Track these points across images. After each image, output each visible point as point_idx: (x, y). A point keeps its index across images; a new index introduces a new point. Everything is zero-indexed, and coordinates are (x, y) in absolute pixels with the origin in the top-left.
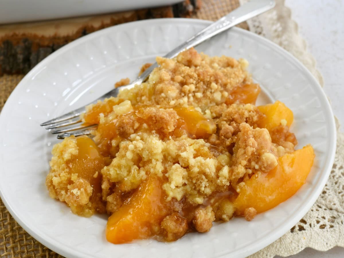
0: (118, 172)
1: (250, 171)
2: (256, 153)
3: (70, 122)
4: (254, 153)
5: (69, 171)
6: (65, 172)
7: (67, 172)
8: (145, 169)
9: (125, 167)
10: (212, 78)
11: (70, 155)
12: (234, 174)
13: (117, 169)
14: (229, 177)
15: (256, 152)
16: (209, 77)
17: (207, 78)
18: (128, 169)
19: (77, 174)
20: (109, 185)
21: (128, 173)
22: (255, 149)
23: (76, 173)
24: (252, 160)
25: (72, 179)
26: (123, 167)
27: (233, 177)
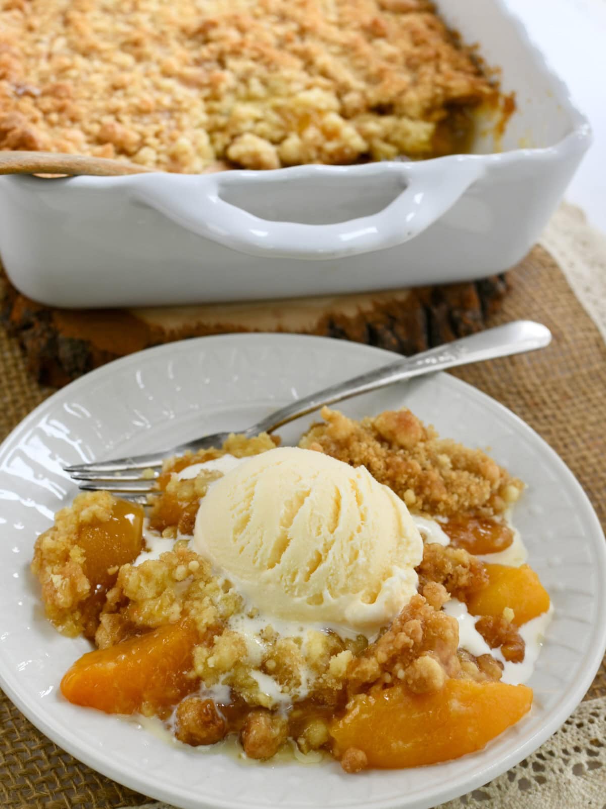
0: (142, 585)
1: (388, 678)
2: (411, 651)
3: (117, 476)
4: (409, 649)
5: (74, 541)
6: (68, 538)
7: (71, 540)
8: (184, 606)
9: (157, 583)
10: (412, 481)
11: (91, 515)
12: (357, 669)
13: (143, 578)
14: (347, 672)
15: (413, 648)
16: (406, 476)
17: (402, 477)
18: (159, 589)
19: (83, 551)
20: (118, 596)
21: (155, 595)
22: (412, 642)
23: (84, 548)
24: (398, 660)
25: (71, 554)
26: (155, 581)
27: (354, 675)
